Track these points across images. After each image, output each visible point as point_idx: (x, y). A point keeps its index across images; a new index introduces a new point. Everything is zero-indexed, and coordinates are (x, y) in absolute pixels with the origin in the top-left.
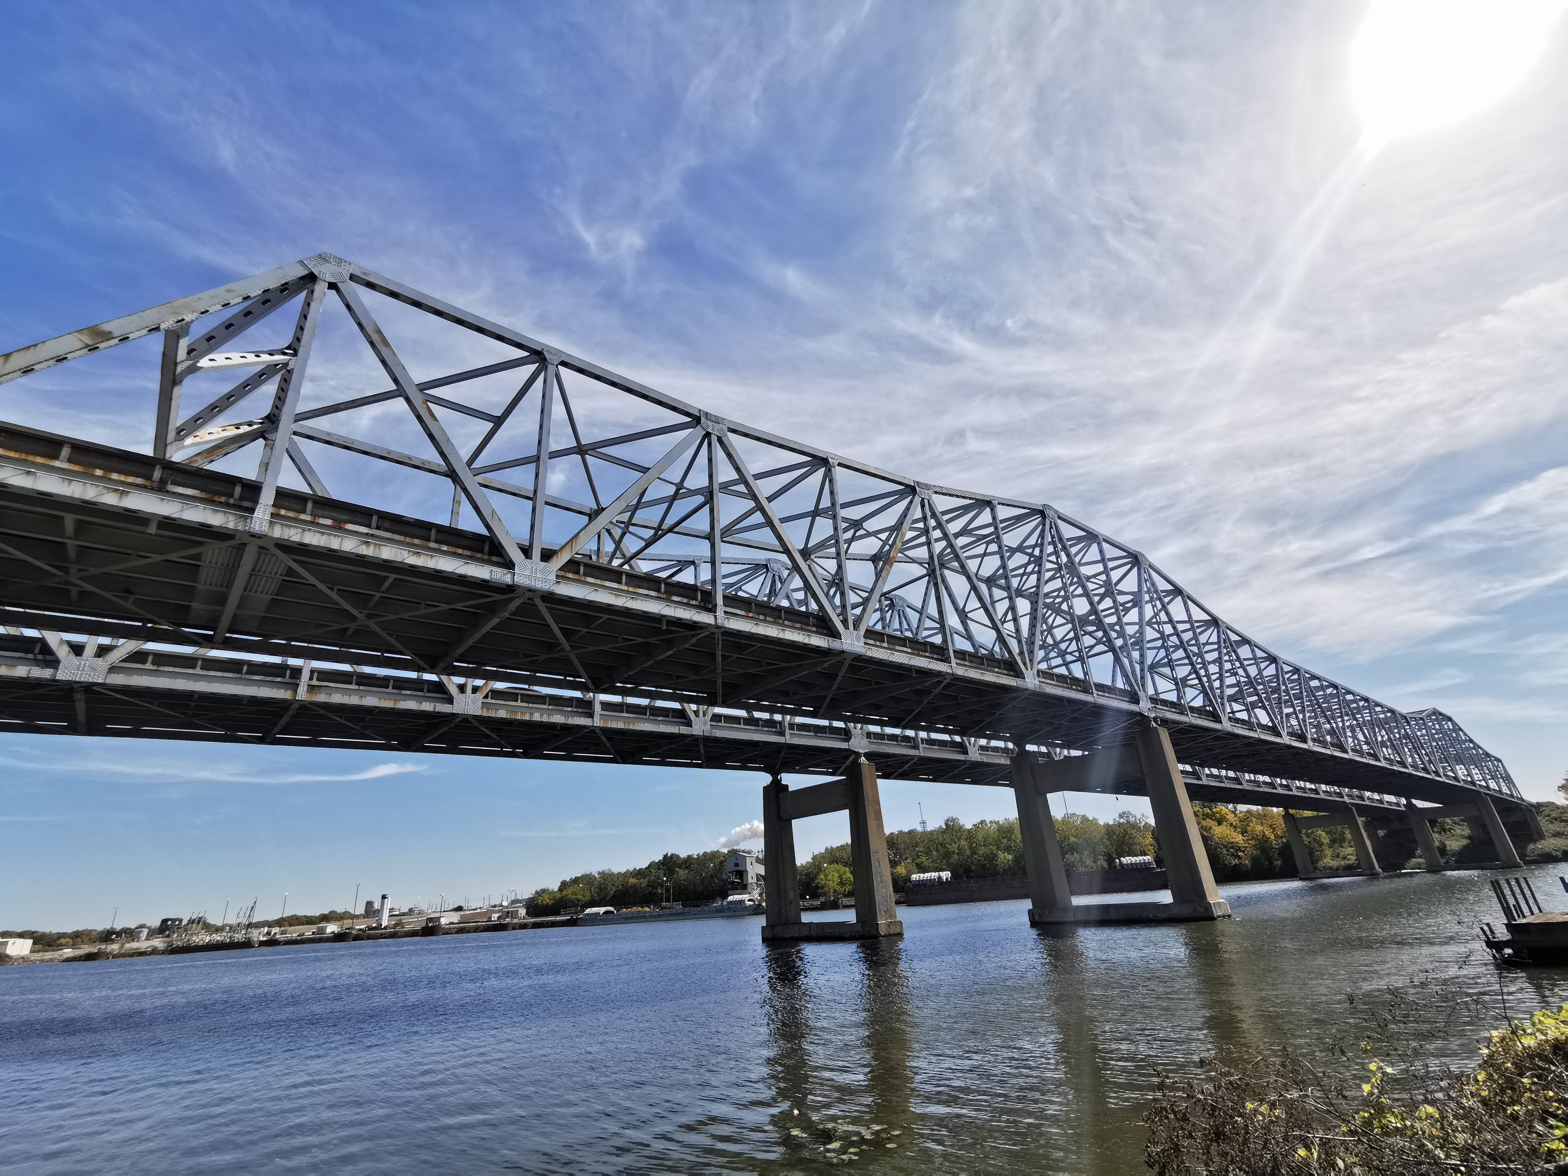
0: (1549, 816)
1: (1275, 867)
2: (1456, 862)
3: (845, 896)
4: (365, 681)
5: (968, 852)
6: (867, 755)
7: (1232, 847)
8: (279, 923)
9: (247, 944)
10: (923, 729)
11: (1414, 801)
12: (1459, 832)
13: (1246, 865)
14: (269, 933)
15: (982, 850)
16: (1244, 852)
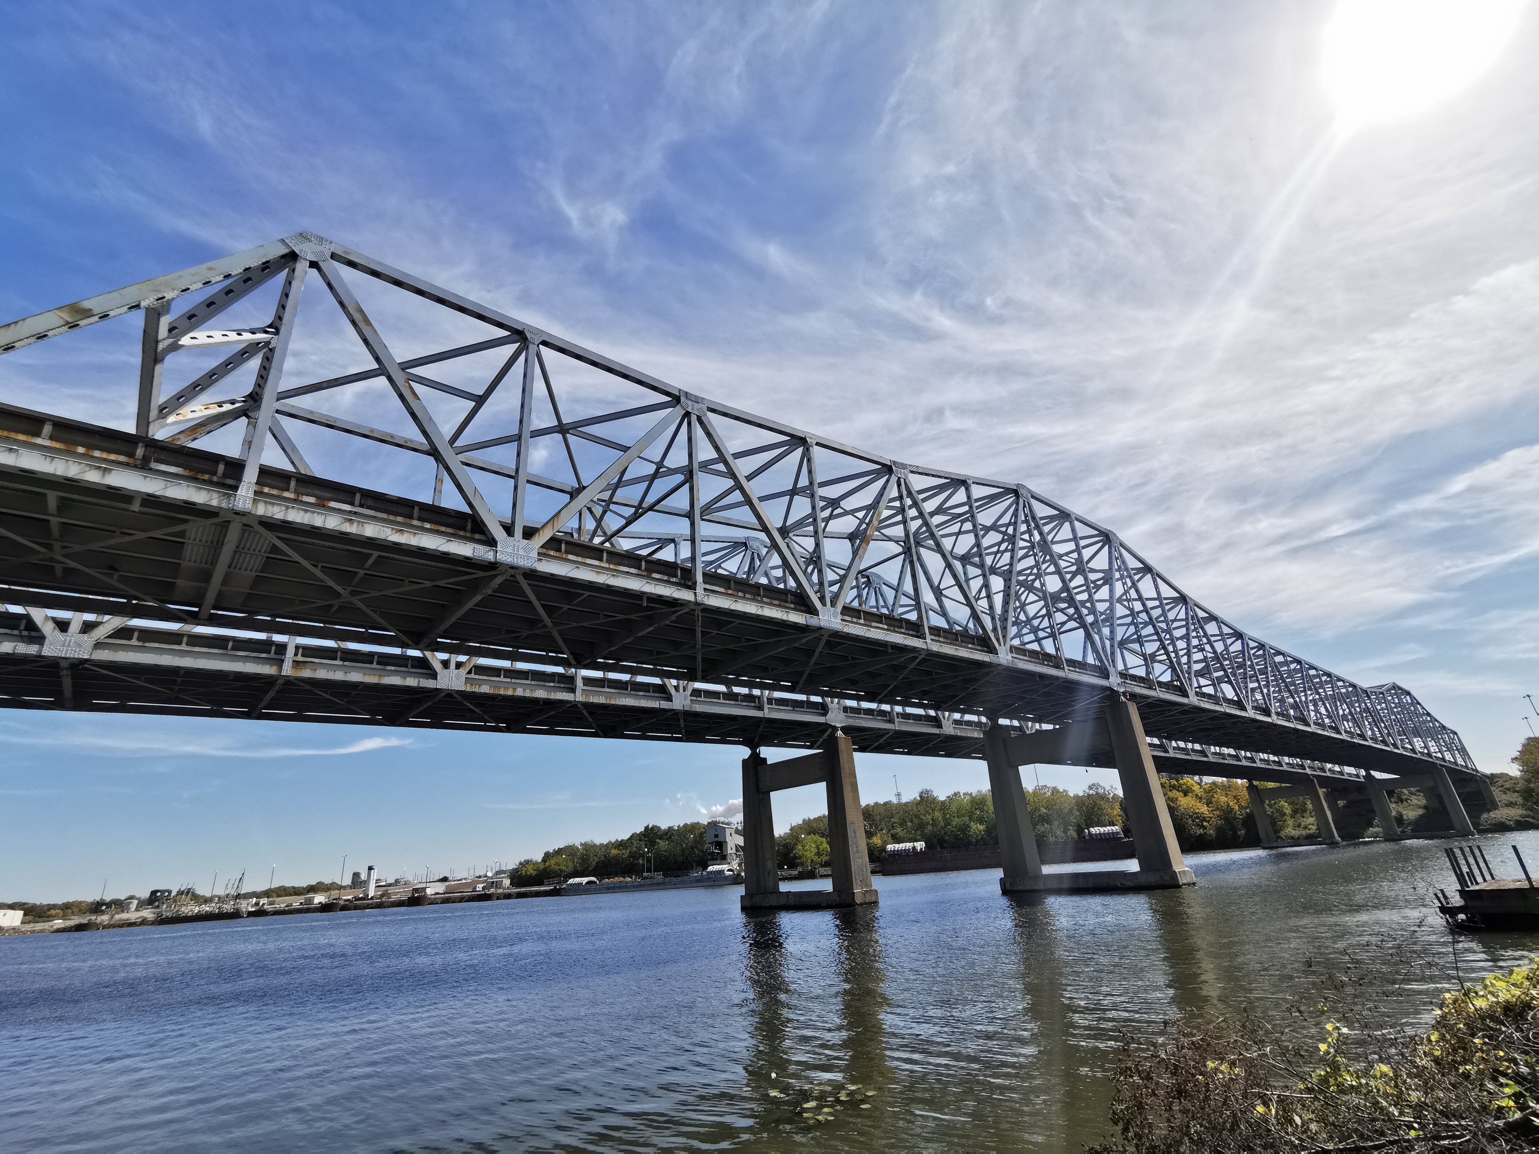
0: (1502, 786)
1: (1239, 837)
2: (1413, 831)
3: (822, 866)
4: (349, 656)
5: (942, 823)
6: (843, 729)
7: (1198, 818)
8: (267, 893)
9: (235, 915)
10: (898, 703)
11: (1373, 773)
12: (1415, 802)
13: (1210, 835)
14: (257, 904)
15: (956, 821)
16: (1208, 822)
